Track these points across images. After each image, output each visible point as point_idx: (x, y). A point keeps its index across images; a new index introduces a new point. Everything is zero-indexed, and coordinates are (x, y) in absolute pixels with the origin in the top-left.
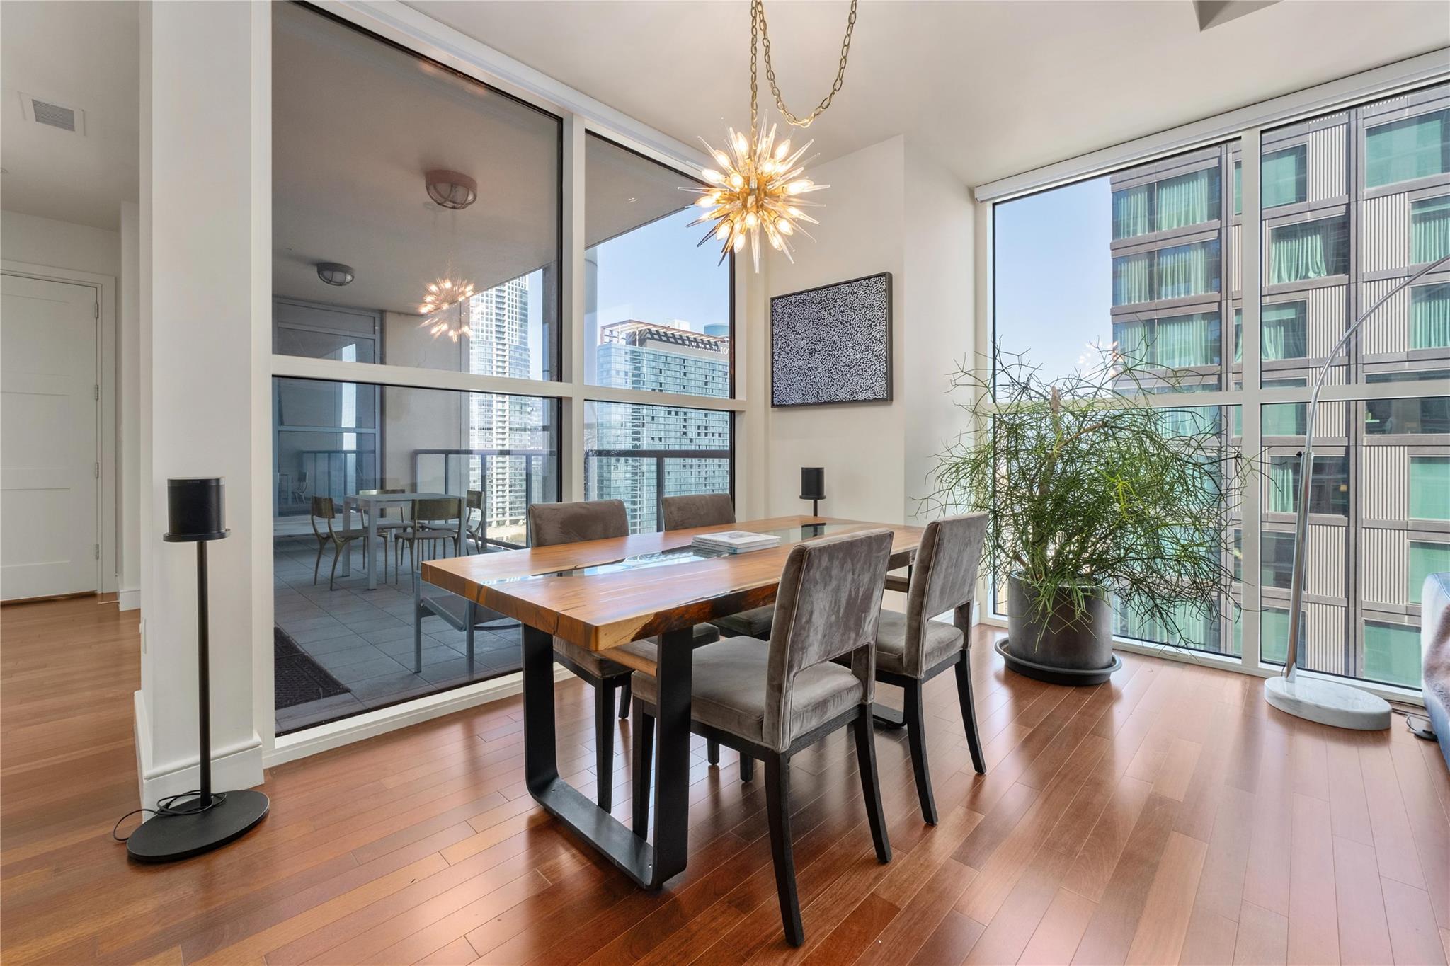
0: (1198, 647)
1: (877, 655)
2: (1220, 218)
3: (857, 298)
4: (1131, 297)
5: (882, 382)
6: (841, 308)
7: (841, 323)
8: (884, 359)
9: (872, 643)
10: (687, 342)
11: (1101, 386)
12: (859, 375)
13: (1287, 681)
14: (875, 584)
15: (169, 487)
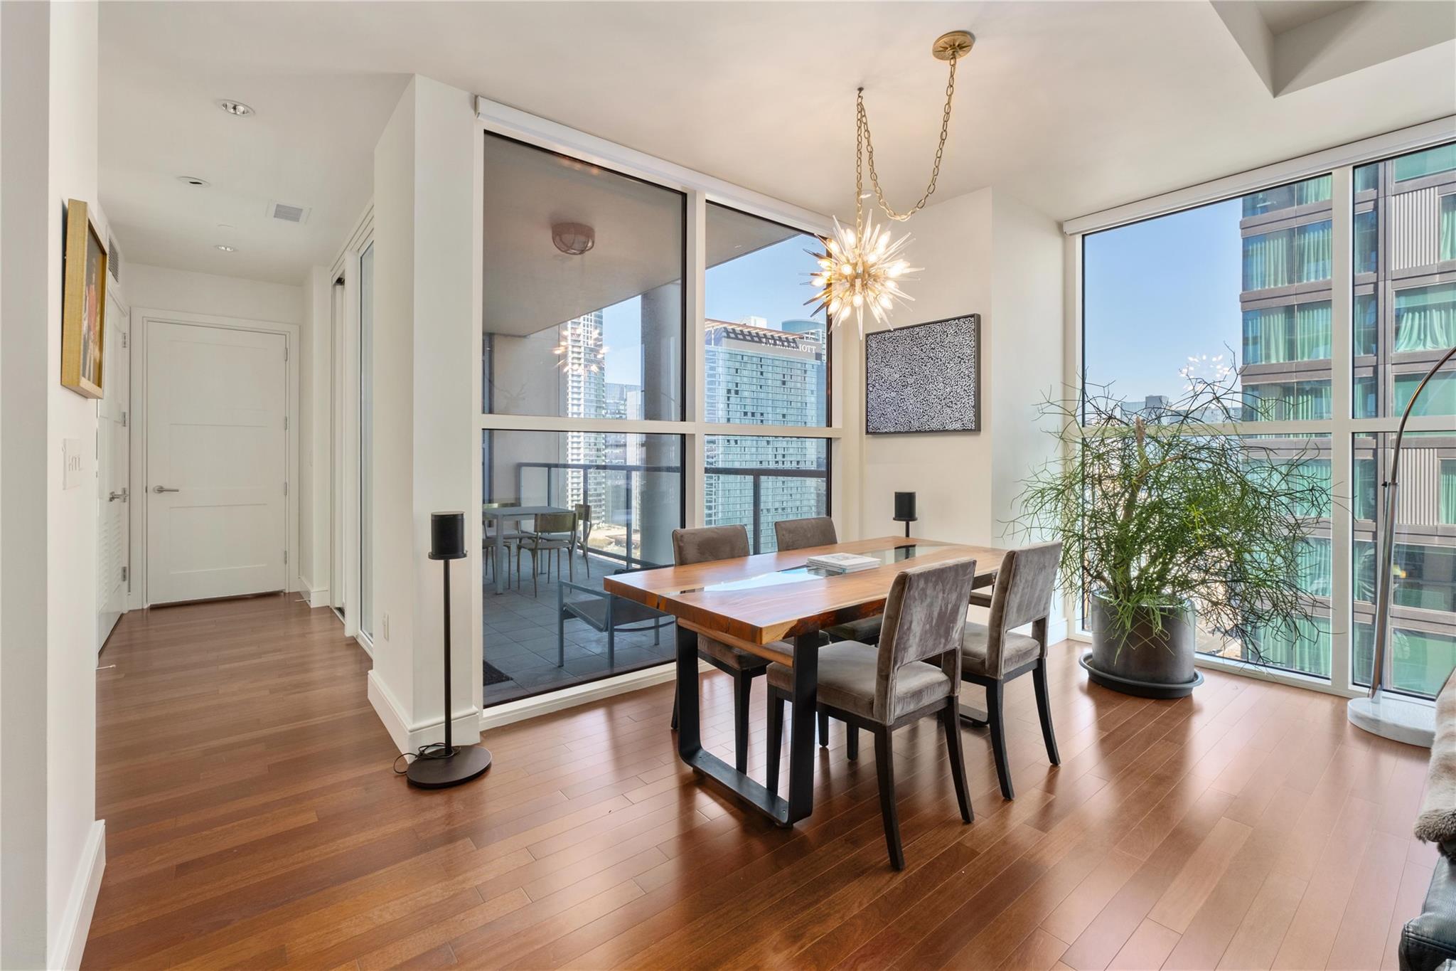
0: (1278, 665)
1: (963, 660)
2: (1376, 187)
3: (947, 336)
4: (1265, 281)
5: (970, 414)
6: (933, 346)
7: (932, 359)
8: (973, 393)
9: (959, 647)
10: (764, 340)
11: (1187, 415)
12: (949, 407)
13: (1372, 702)
14: (961, 601)
15: (432, 520)
